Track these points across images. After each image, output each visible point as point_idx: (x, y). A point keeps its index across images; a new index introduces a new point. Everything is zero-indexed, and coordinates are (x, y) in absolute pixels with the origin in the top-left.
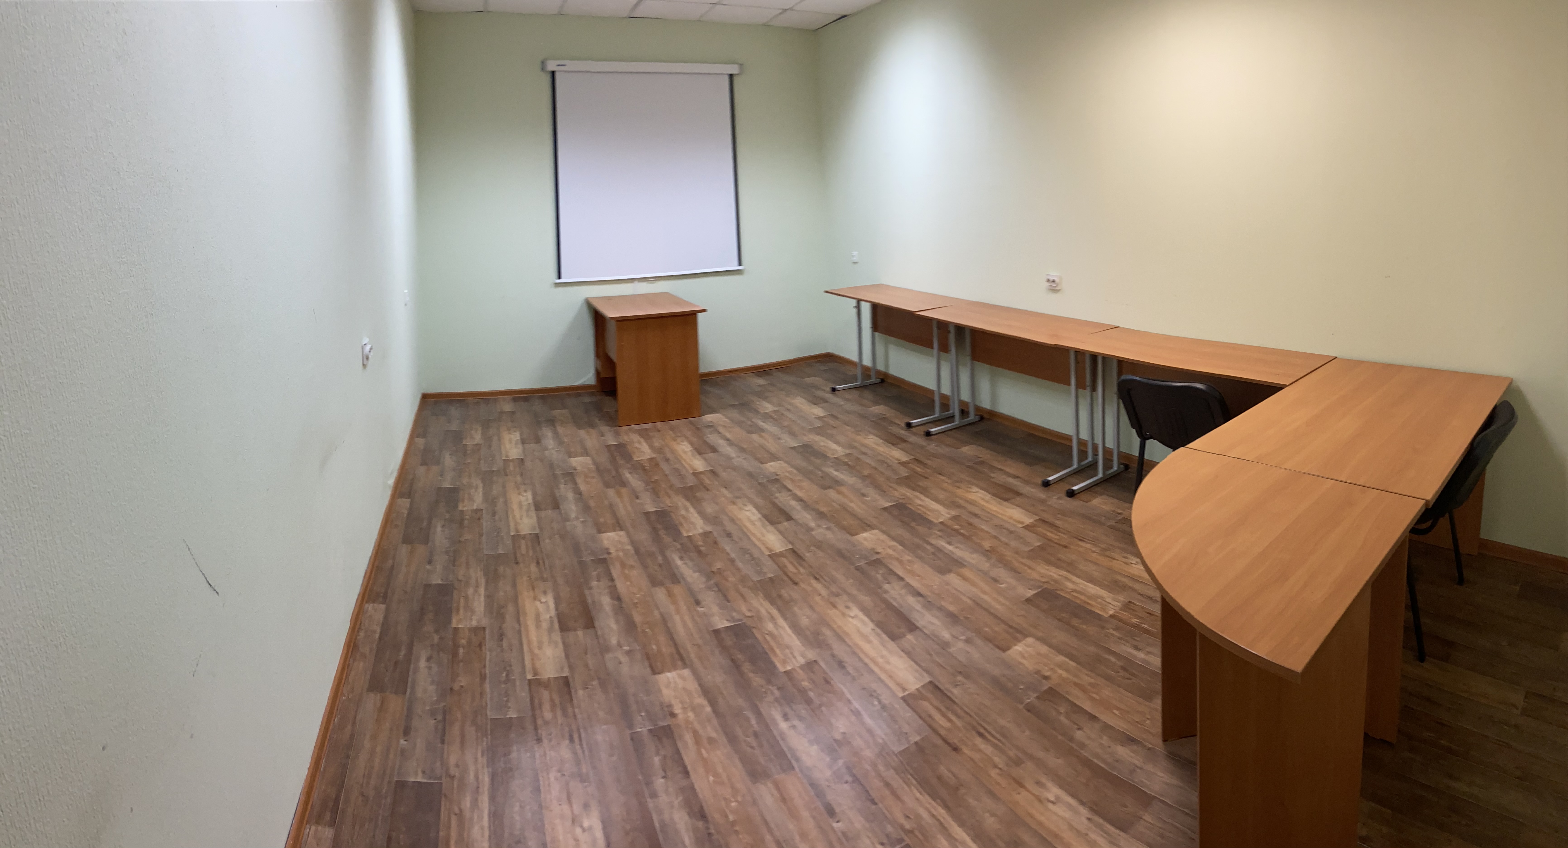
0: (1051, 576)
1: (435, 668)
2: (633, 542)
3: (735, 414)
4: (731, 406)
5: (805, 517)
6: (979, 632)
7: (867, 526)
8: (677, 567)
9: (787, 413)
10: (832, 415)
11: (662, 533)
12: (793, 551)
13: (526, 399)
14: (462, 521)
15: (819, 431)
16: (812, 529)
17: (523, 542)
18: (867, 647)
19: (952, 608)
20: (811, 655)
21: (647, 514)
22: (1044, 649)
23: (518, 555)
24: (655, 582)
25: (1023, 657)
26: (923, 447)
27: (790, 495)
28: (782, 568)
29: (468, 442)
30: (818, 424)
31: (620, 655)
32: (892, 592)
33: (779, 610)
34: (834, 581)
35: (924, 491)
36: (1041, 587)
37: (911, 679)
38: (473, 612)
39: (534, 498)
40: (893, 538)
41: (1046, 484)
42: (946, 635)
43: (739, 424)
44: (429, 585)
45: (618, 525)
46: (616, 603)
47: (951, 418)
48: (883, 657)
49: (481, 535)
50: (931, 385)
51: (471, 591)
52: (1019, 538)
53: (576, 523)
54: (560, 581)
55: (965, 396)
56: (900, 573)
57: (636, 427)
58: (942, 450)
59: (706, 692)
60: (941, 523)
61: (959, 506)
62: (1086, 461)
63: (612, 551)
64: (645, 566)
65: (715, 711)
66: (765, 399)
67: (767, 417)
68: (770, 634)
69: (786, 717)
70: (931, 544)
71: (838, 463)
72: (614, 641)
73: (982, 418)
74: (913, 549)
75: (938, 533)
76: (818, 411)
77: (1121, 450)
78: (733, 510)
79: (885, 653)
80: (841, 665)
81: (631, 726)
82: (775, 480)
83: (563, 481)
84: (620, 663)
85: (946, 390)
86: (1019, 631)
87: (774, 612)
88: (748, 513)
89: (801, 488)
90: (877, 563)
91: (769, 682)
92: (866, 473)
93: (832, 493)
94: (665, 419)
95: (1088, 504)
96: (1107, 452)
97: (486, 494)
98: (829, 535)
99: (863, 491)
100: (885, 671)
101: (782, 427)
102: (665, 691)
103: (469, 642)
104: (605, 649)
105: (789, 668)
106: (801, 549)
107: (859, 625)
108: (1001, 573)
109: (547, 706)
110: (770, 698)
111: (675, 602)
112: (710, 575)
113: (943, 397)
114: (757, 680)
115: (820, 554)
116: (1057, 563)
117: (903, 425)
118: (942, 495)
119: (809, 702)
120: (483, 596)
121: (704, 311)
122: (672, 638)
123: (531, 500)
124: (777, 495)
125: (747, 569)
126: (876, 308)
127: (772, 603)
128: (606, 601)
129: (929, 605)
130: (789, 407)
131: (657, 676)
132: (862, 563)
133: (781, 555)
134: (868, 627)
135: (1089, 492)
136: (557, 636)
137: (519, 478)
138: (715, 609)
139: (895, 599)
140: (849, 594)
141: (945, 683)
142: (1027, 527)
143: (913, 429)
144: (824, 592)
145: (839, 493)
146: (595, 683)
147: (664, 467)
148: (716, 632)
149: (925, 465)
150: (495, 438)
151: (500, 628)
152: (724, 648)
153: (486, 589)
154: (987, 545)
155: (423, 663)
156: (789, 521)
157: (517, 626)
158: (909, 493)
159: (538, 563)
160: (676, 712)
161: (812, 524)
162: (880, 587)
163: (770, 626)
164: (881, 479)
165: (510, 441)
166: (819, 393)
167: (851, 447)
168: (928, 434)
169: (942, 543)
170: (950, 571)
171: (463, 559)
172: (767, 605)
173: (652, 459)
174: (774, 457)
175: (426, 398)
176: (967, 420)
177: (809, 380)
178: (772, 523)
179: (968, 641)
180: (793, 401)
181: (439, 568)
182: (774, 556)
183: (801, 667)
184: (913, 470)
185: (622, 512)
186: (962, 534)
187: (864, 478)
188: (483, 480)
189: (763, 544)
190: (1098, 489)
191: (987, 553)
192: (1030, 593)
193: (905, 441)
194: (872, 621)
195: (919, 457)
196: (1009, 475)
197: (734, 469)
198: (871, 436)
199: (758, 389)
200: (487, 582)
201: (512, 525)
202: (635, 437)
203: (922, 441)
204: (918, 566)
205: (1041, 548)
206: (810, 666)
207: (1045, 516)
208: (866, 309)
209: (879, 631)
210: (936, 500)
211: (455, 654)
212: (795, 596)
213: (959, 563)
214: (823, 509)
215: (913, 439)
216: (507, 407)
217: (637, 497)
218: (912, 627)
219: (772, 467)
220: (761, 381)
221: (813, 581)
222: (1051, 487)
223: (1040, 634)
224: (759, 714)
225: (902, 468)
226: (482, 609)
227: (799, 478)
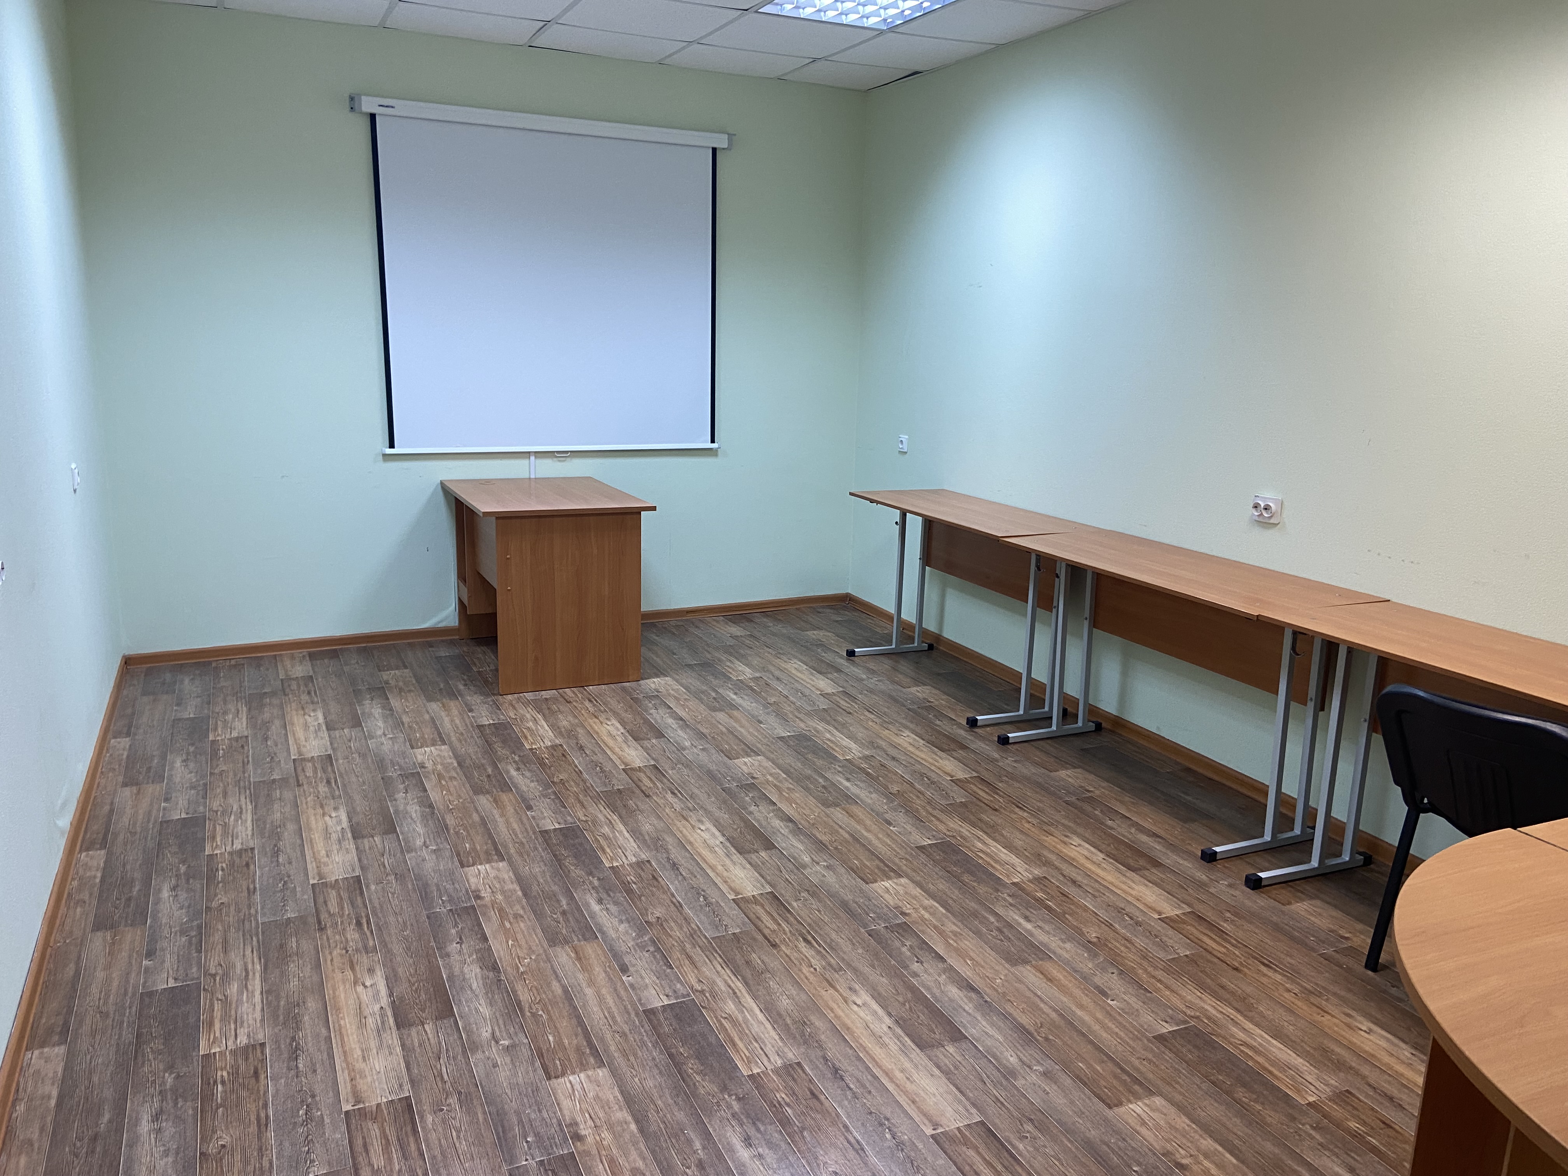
0: (1206, 1010)
1: (169, 1128)
2: (519, 879)
3: (694, 682)
4: (689, 666)
5: (796, 846)
6: (1067, 1066)
7: (890, 871)
8: (593, 915)
9: (774, 683)
10: (845, 693)
11: (569, 862)
12: (774, 897)
13: (334, 655)
14: (211, 877)
15: (825, 716)
16: (805, 866)
17: (333, 894)
18: (878, 1052)
19: (1024, 1020)
20: (792, 1054)
21: (544, 833)
22: (1182, 1122)
23: (324, 916)
24: (554, 939)
25: (1144, 1123)
26: (993, 761)
27: (773, 811)
28: (755, 922)
29: (222, 736)
30: (823, 704)
31: (494, 1052)
32: (924, 977)
33: (746, 983)
34: (833, 947)
35: (992, 831)
36: (1186, 1022)
37: (949, 1112)
38: (238, 1022)
39: (350, 819)
40: (932, 896)
41: (1209, 857)
42: (1012, 1059)
43: (697, 695)
44: (151, 994)
45: (497, 852)
46: (491, 974)
47: (1047, 720)
48: (903, 1071)
49: (251, 892)
50: (1019, 666)
51: (233, 989)
52: (1151, 934)
53: (424, 853)
54: (397, 948)
55: (1074, 688)
56: (941, 950)
57: (529, 696)
58: (1028, 770)
59: (629, 1100)
60: (1014, 884)
61: (1047, 863)
62: (1290, 834)
63: (486, 894)
64: (539, 915)
65: (641, 1130)
66: (741, 658)
67: (740, 686)
68: (730, 1018)
69: (748, 1141)
70: (996, 914)
71: (851, 768)
72: (486, 1033)
73: (1099, 727)
74: (965, 917)
75: (1010, 900)
76: (824, 684)
77: (1361, 828)
78: (683, 829)
79: (907, 1065)
80: (837, 1073)
81: (511, 1159)
82: (751, 786)
83: (402, 786)
84: (495, 1065)
85: (1040, 674)
86: (1136, 1081)
87: (739, 985)
88: (706, 836)
89: (790, 801)
90: (905, 929)
91: (724, 1089)
92: (895, 788)
93: (838, 814)
94: (580, 682)
95: (1286, 908)
96: (1334, 829)
97: (259, 822)
98: (830, 878)
99: (887, 816)
100: (906, 1093)
101: (767, 705)
102: (566, 1103)
103: (235, 1073)
104: (471, 1046)
105: (756, 1071)
106: (786, 894)
107: (869, 1018)
108: (1112, 981)
109: (376, 1147)
110: (725, 1113)
111: (586, 968)
112: (642, 926)
113: (1033, 684)
114: (706, 1086)
115: (815, 904)
116: (1218, 993)
117: (964, 723)
118: (1019, 841)
119: (785, 1122)
120: (257, 994)
121: (654, 509)
122: (581, 1023)
123: (345, 823)
124: (753, 808)
125: (698, 920)
126: (930, 524)
127: (736, 972)
128: (473, 973)
129: (986, 1007)
130: (777, 673)
131: (554, 1081)
132: (881, 926)
133: (754, 900)
134: (883, 1024)
135: (1290, 889)
136: (392, 1038)
137: (323, 789)
138: (649, 979)
139: (928, 989)
140: (855, 970)
141: (1004, 1130)
142: (1166, 921)
143: (976, 730)
144: (817, 963)
145: (851, 815)
146: (453, 1100)
147: (577, 760)
148: (650, 1013)
149: (995, 790)
150: (276, 728)
151: (293, 1039)
152: (660, 1038)
153: (264, 980)
154: (1093, 934)
155: (145, 1126)
156: (768, 849)
157: (324, 1031)
158: (965, 829)
159: (359, 924)
160: (583, 1133)
161: (806, 859)
162: (906, 967)
163: (730, 1007)
164: (918, 803)
165: (306, 726)
166: (828, 657)
167: (872, 744)
168: (1004, 741)
169: (1015, 916)
170: (1025, 962)
171: (217, 937)
172: (727, 973)
173: (554, 747)
174: (750, 751)
175: (130, 663)
176: (1070, 728)
177: (813, 634)
178: (741, 851)
179: (1046, 1074)
180: (788, 666)
181: (170, 961)
182: (741, 902)
183: (776, 1071)
184: (974, 795)
185: (502, 830)
186: (1048, 908)
187: (890, 796)
188: (254, 799)
189: (726, 882)
190: (1308, 887)
191: (1093, 947)
192: (1168, 1028)
193: (964, 747)
194: (890, 1015)
195: (986, 775)
196: (1141, 829)
197: (688, 765)
198: (907, 733)
199: (732, 642)
200: (265, 969)
201: (311, 867)
202: (529, 713)
203: (993, 752)
204: (969, 943)
205: (1191, 960)
206: (790, 1070)
207: (1201, 909)
208: (915, 527)
209: (899, 1031)
210: (1009, 847)
211: (207, 1097)
212: (773, 964)
213: (1040, 953)
214: (824, 838)
215: (978, 745)
216: (300, 670)
217: (529, 808)
218: (957, 1036)
219: (746, 764)
220: (735, 630)
221: (802, 945)
222: (1219, 865)
223: (1178, 1098)
224: (707, 1136)
225: (956, 788)
226: (258, 1015)
227: (787, 785)
